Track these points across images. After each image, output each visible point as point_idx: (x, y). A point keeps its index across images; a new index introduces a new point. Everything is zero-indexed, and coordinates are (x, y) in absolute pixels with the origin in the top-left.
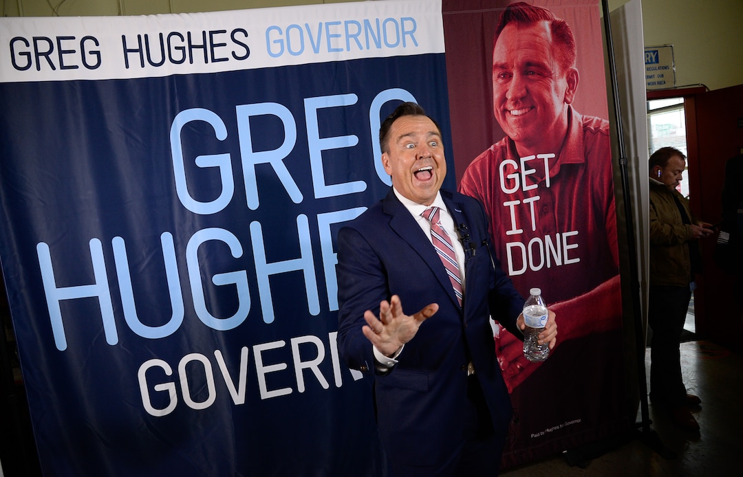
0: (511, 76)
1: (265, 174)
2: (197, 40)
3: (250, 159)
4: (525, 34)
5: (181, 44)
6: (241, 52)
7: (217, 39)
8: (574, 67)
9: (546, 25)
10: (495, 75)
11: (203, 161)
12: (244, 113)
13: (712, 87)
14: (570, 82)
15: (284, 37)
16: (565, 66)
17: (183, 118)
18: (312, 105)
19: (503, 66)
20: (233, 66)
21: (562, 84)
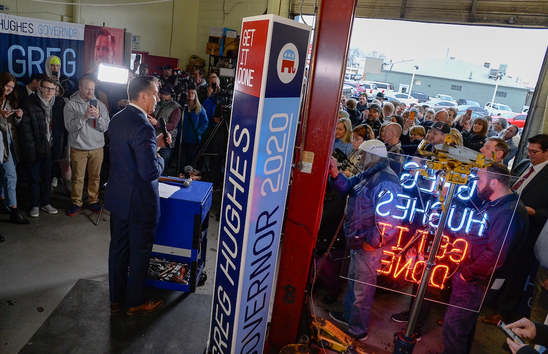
0: (99, 49)
1: (34, 67)
2: (19, 25)
3: (31, 63)
4: (104, 39)
5: (14, 25)
6: (31, 31)
7: (25, 25)
8: (115, 50)
9: (110, 36)
10: (96, 48)
11: (18, 61)
12: (30, 49)
13: (151, 54)
14: (114, 53)
15: (43, 28)
16: (113, 49)
17: (14, 47)
18: (49, 50)
19: (97, 46)
20: (28, 34)
21: (112, 53)
